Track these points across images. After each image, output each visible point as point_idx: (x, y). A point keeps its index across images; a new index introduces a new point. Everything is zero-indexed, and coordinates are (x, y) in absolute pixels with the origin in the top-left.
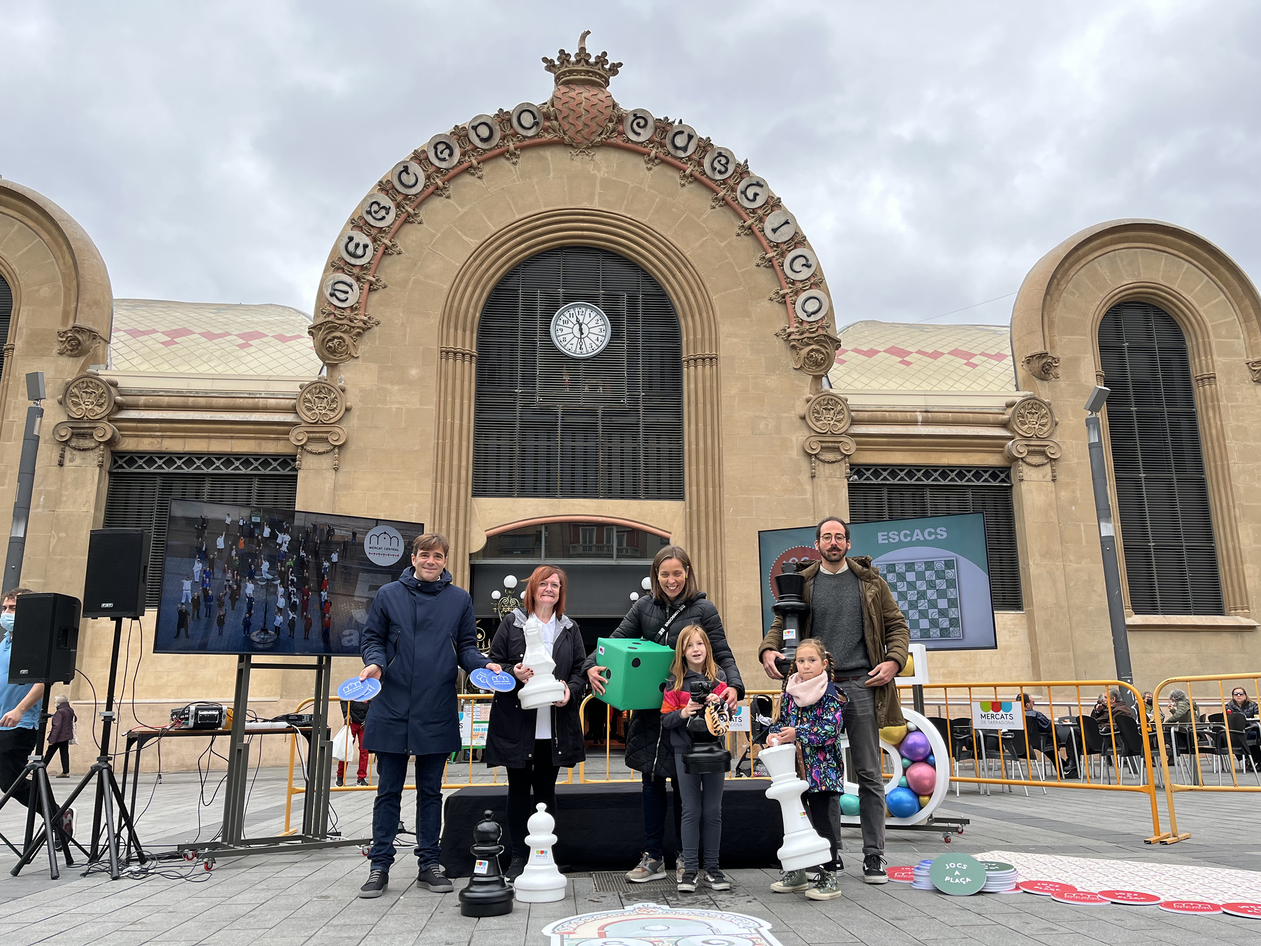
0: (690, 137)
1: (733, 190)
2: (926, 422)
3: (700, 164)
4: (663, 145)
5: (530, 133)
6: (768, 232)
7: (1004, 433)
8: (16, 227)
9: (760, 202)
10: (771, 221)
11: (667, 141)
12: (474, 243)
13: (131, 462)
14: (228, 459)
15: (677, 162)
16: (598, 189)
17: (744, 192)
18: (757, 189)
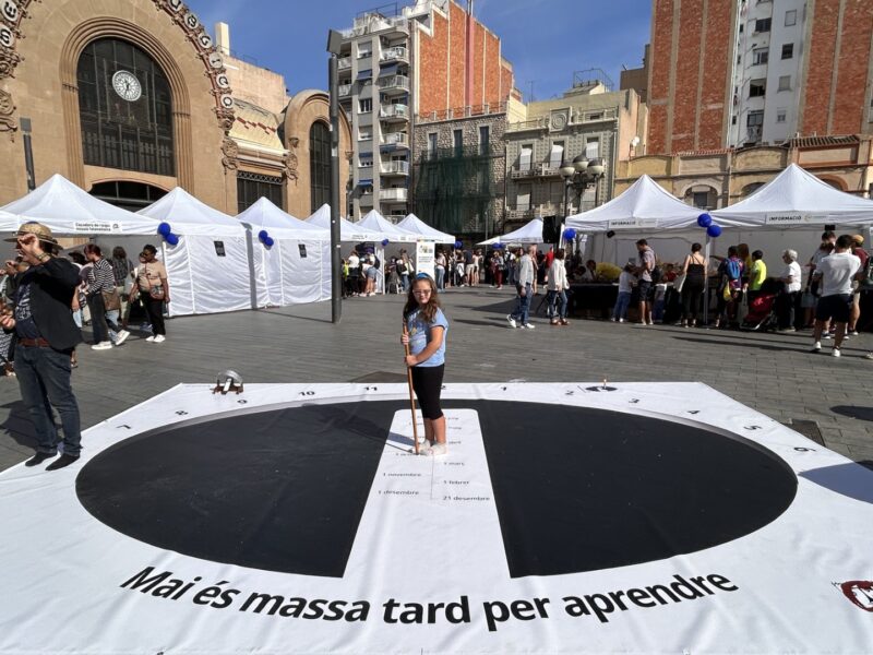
1: (197, 36)
2: (260, 157)
3: (183, 17)
6: (211, 62)
7: (281, 164)
9: (208, 46)
12: (74, 26)
15: (171, 11)
16: (135, 14)
17: (201, 39)
18: (207, 40)
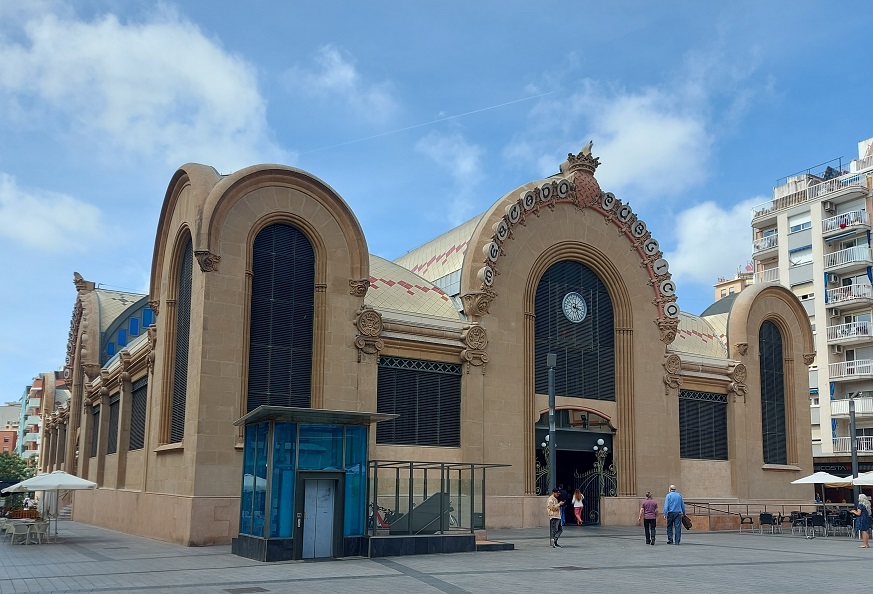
0: (629, 212)
1: (642, 244)
2: (703, 371)
3: (630, 227)
4: (615, 214)
5: (563, 196)
6: (655, 269)
8: (319, 208)
9: (654, 253)
10: (657, 264)
11: (618, 213)
12: (537, 255)
13: (392, 362)
14: (428, 363)
15: (619, 223)
16: (586, 233)
17: (647, 246)
18: (654, 246)
